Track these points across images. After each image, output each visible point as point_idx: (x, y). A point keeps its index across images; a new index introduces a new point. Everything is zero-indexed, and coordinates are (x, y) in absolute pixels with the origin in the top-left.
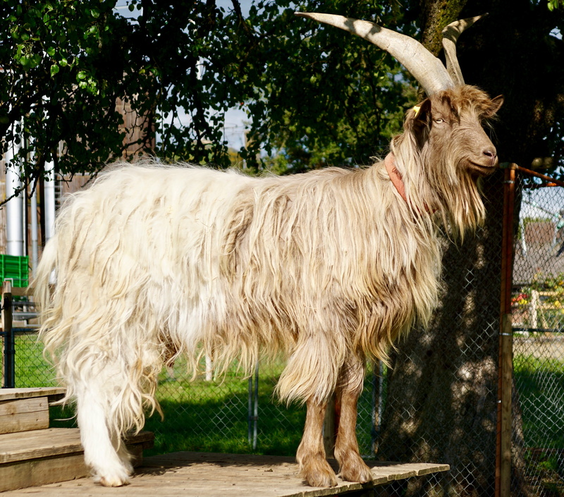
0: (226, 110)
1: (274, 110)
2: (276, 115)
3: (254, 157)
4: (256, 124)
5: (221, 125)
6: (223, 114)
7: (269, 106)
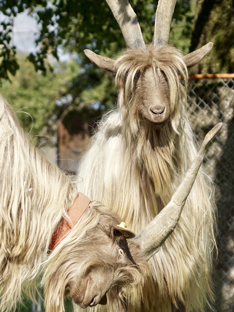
0: (15, 15)
1: (61, 17)
2: (63, 22)
3: (42, 62)
4: (44, 30)
5: (10, 31)
6: (12, 20)
7: (57, 13)
